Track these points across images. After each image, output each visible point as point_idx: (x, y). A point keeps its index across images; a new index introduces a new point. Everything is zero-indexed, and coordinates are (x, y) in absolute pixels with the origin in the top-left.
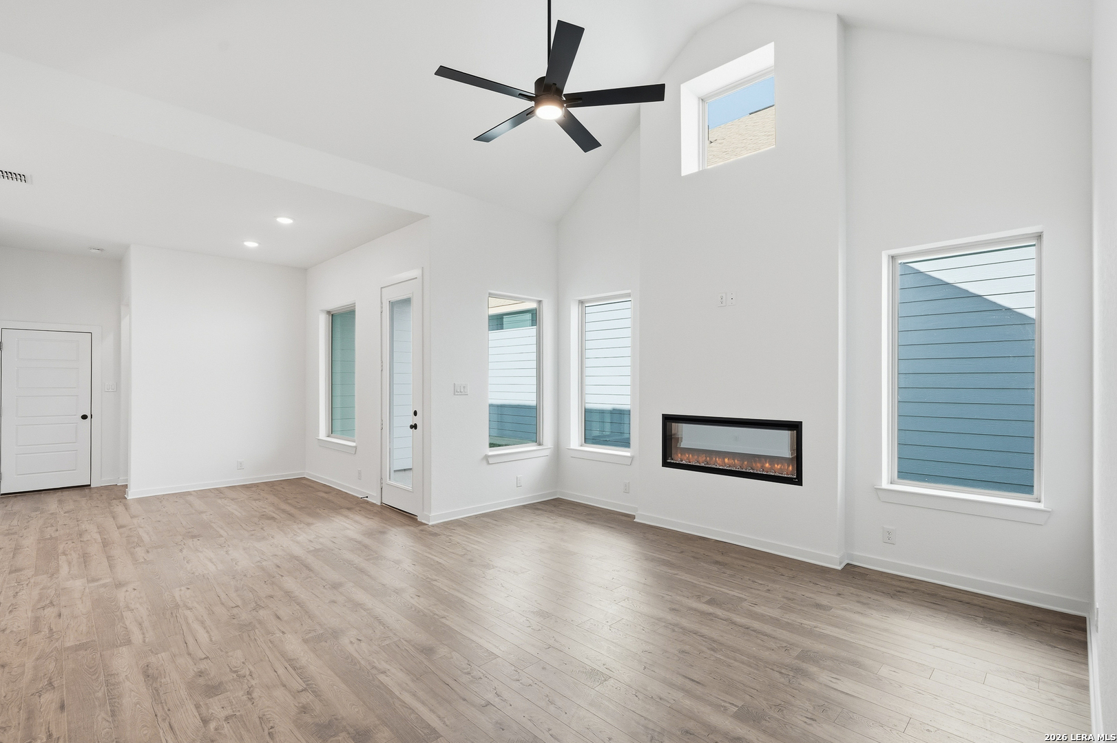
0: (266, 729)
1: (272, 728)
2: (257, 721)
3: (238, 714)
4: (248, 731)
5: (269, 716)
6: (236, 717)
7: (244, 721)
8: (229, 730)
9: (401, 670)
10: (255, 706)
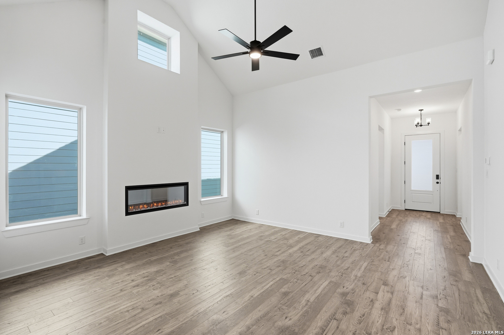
0: (362, 318)
1: (361, 317)
2: (362, 323)
3: (365, 332)
4: (368, 323)
5: (357, 322)
6: (367, 332)
7: (366, 327)
8: (374, 329)
9: (303, 297)
10: (357, 330)
